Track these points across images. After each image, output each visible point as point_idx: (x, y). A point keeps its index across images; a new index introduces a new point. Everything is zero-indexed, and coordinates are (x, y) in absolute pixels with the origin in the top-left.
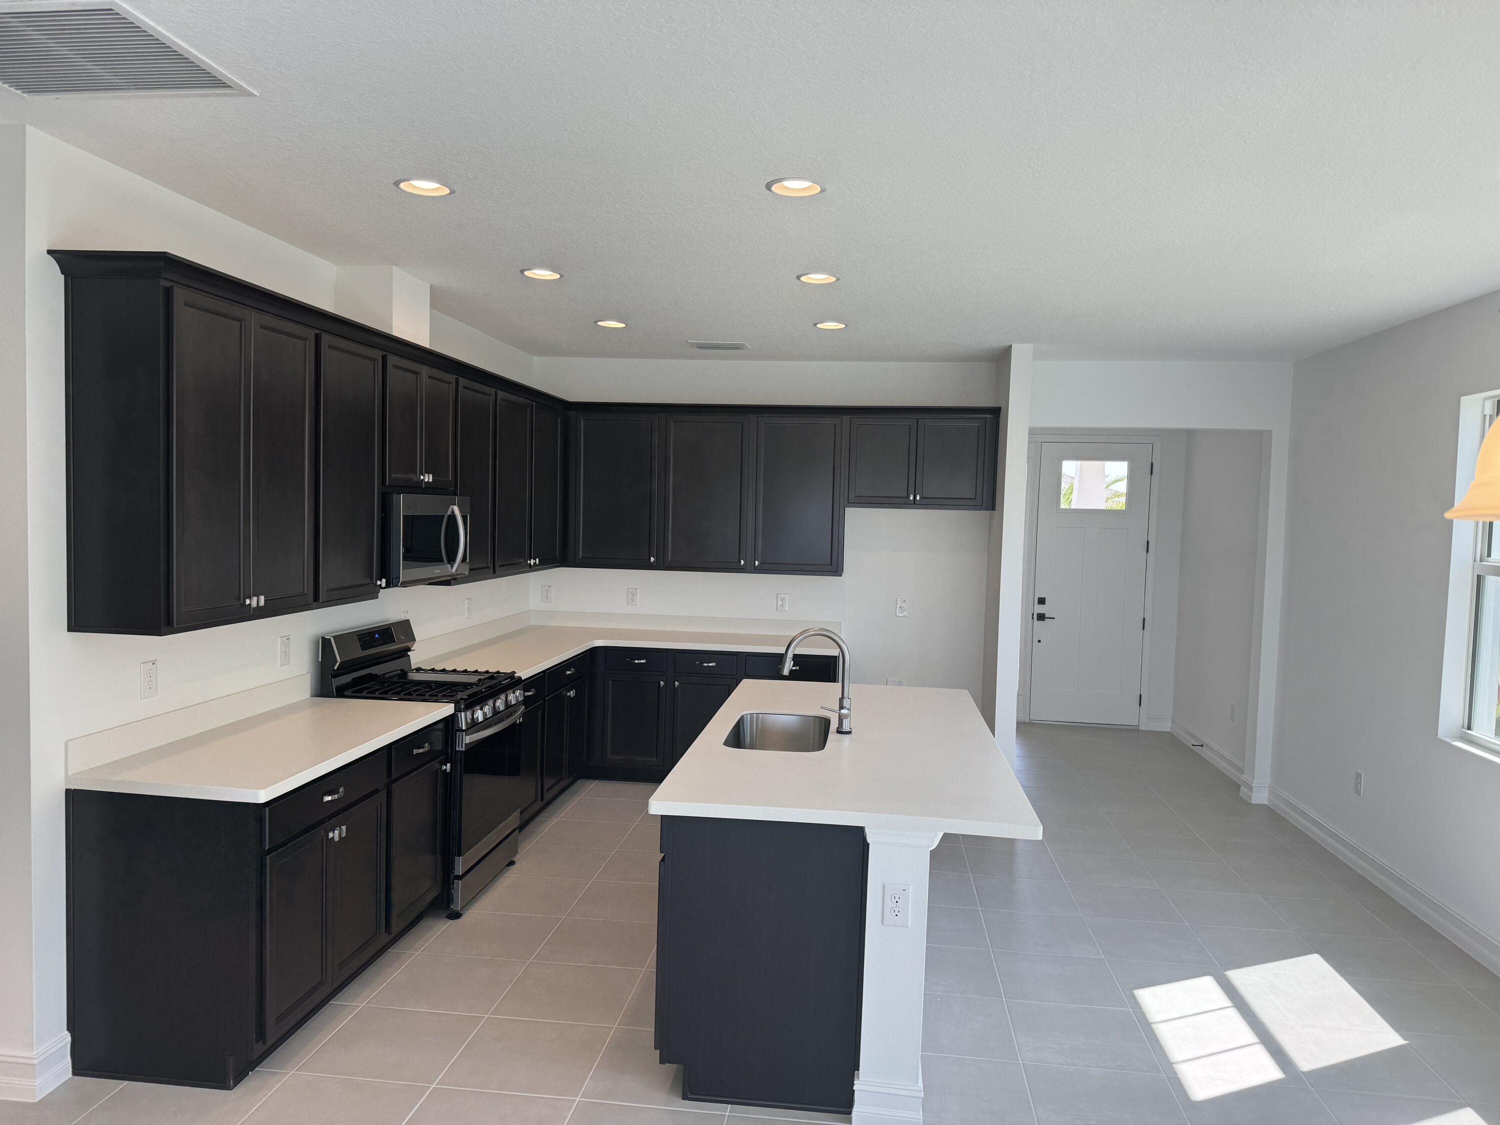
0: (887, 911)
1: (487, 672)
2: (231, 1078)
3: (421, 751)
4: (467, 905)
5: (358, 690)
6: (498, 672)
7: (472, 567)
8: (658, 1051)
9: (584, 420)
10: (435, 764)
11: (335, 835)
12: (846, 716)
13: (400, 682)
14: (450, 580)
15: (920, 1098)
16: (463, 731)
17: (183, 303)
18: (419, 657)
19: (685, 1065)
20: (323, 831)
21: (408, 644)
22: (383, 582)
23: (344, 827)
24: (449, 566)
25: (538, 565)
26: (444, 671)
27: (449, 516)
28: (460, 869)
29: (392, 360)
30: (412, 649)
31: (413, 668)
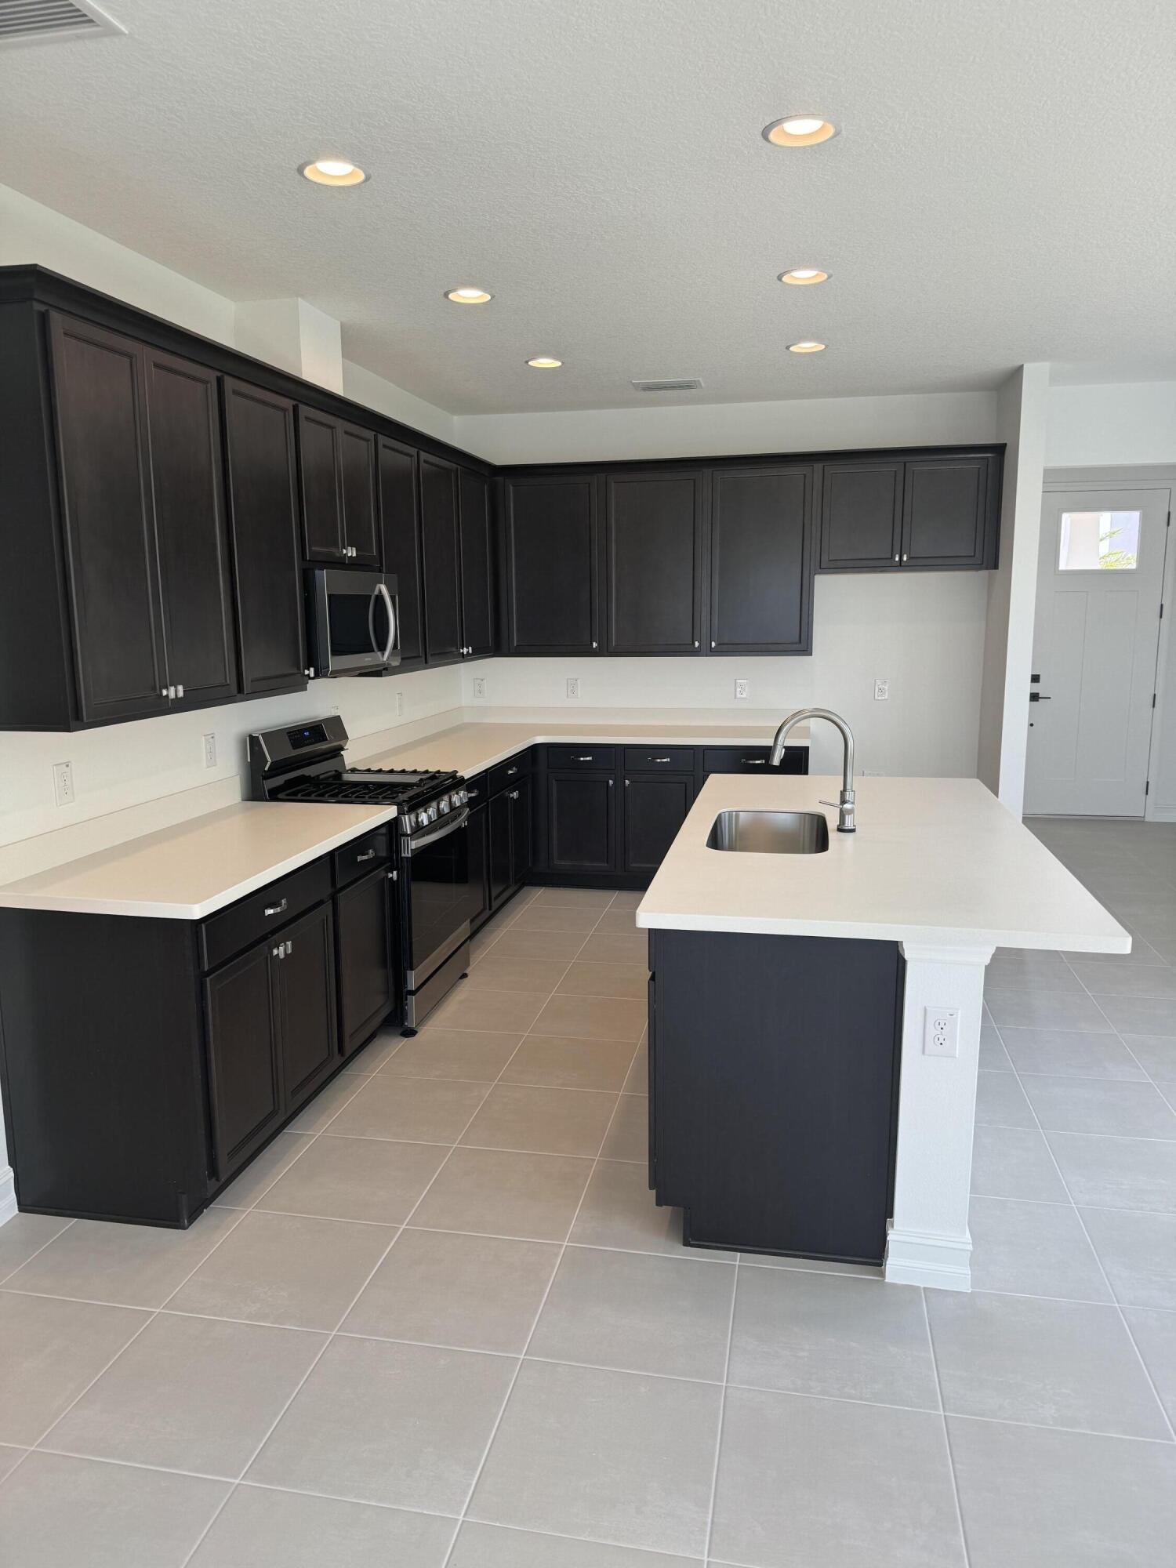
0: (929, 1039)
1: (427, 772)
2: (185, 1216)
3: (365, 858)
4: (422, 1021)
5: (294, 792)
6: (438, 772)
7: (403, 656)
8: (654, 1191)
9: (513, 486)
10: (380, 873)
11: (280, 952)
12: (851, 812)
13: (336, 784)
14: (381, 671)
15: (968, 1250)
16: (408, 835)
17: (62, 331)
18: (353, 756)
19: (685, 1208)
20: (266, 948)
21: (341, 743)
22: (312, 671)
23: (289, 943)
24: (379, 653)
25: (471, 655)
26: (380, 771)
27: (377, 596)
28: (412, 985)
29: (304, 410)
30: (346, 748)
31: (347, 768)
